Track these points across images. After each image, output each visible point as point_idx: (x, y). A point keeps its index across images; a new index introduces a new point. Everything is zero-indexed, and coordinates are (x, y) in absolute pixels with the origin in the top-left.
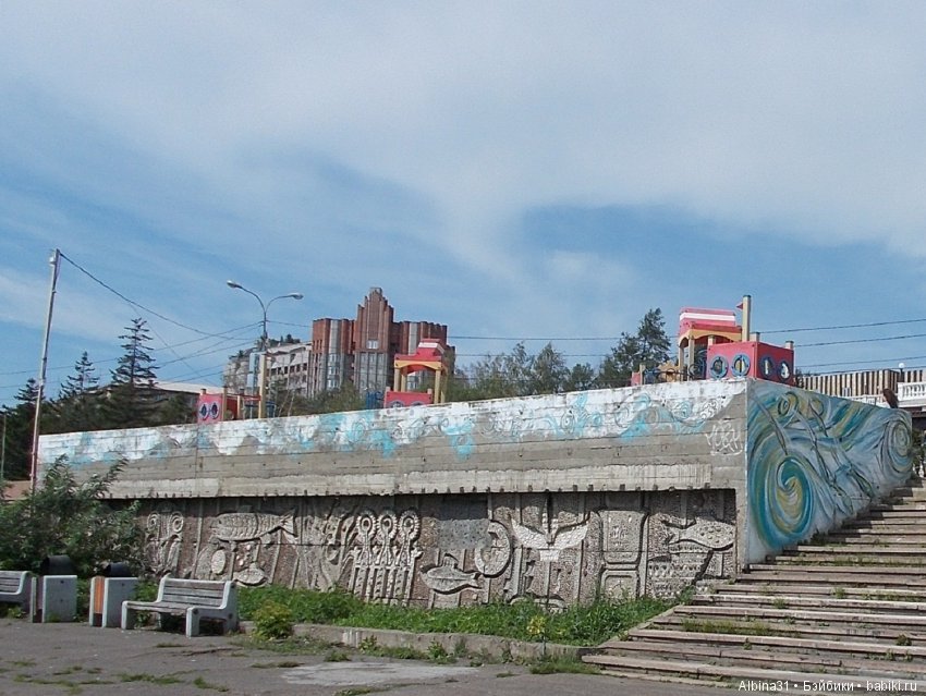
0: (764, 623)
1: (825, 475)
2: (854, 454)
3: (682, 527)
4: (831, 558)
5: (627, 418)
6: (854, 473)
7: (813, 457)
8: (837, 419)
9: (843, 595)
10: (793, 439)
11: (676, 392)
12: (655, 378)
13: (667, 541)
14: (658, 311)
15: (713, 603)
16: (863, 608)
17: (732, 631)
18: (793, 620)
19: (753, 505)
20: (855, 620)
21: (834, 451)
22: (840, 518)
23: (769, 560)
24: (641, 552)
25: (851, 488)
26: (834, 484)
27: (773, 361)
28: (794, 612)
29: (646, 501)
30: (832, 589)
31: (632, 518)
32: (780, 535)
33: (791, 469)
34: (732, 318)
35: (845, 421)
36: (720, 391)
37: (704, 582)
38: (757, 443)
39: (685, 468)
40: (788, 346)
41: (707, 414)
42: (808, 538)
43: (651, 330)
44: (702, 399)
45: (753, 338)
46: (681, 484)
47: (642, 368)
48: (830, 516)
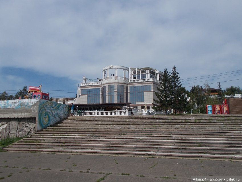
0: (40, 141)
1: (53, 115)
2: (58, 112)
3: (26, 124)
4: (53, 129)
5: (16, 105)
6: (58, 115)
7: (50, 112)
8: (55, 106)
9: (54, 135)
10: (47, 109)
11: (26, 101)
12: (23, 98)
13: (23, 127)
14: (26, 86)
15: (31, 137)
16: (57, 138)
17: (33, 142)
18: (45, 140)
19: (39, 120)
20: (56, 140)
21: (54, 111)
22: (55, 122)
23: (42, 130)
24: (18, 129)
25: (57, 117)
26: (54, 117)
27: (45, 96)
28: (45, 139)
29: (19, 120)
30: (52, 135)
31: (16, 123)
32: (44, 125)
33: (46, 114)
34: (38, 88)
35: (57, 106)
36: (34, 101)
37: (29, 134)
38: (40, 110)
39: (27, 114)
40: (48, 94)
41: (32, 105)
42: (49, 126)
43: (25, 89)
44: (31, 102)
45: (41, 92)
46: (26, 116)
47: (21, 96)
48: (53, 122)
